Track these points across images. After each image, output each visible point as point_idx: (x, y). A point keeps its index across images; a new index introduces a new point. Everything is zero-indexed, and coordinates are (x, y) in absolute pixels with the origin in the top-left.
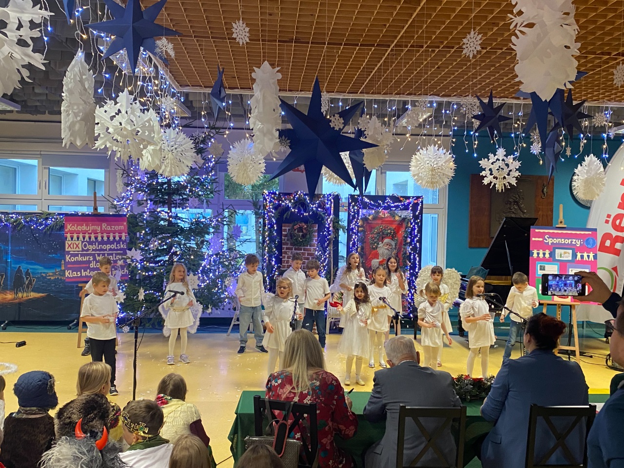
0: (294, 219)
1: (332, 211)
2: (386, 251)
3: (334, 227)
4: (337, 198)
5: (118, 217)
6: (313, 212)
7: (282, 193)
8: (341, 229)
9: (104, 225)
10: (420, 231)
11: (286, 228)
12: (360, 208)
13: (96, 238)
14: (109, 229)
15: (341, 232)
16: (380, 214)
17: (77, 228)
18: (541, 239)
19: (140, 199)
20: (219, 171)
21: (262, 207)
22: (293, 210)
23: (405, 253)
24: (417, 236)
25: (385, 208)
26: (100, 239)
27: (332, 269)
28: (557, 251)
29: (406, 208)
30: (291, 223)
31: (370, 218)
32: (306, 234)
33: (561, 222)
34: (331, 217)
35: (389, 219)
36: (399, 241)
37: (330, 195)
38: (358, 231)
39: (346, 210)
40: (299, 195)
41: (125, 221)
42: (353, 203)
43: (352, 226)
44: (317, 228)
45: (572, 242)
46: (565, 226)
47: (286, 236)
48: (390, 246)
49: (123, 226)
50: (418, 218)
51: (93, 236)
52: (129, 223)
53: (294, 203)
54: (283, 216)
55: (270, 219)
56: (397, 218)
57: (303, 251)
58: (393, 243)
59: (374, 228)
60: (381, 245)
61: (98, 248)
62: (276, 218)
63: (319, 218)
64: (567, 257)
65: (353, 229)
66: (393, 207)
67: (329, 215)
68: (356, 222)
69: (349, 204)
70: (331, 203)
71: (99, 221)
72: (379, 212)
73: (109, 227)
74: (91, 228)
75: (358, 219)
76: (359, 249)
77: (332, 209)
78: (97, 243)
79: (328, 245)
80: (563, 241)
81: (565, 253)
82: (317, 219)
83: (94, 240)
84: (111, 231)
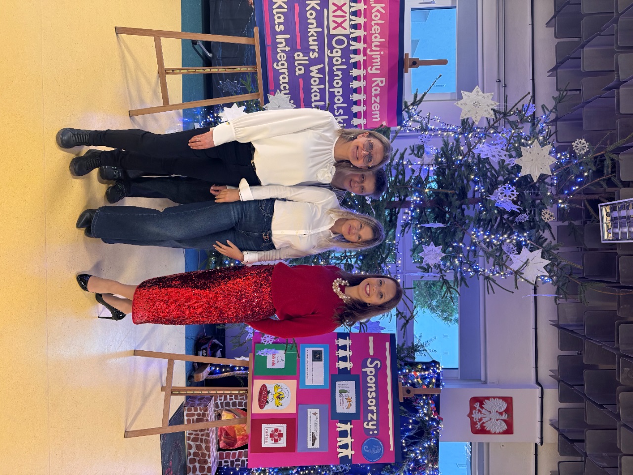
5: (396, 107)
9: (381, 81)
13: (356, 65)
14: (374, 92)
17: (375, 24)
26: (355, 72)
49: (379, 119)
51: (360, 58)
61: (335, 68)
71: (390, 71)
73: (378, 92)
74: (377, 55)
78: (345, 67)
83: (352, 61)
84: (369, 96)
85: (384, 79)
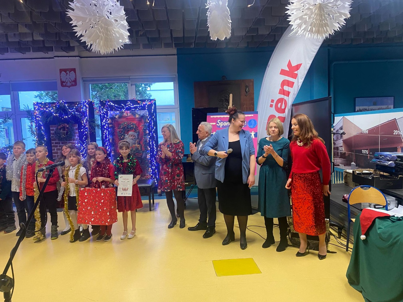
1: (87, 114)
2: (131, 141)
3: (90, 125)
4: (91, 104)
6: (72, 116)
10: (155, 124)
11: (53, 129)
12: (108, 110)
16: (125, 114)
18: (214, 124)
23: (146, 141)
24: (153, 128)
25: (127, 109)
29: (143, 108)
30: (55, 124)
31: (117, 117)
34: (86, 117)
35: (131, 117)
36: (141, 133)
38: (108, 127)
39: (98, 112)
40: (61, 103)
42: (103, 107)
43: (103, 123)
44: (77, 127)
47: (53, 134)
48: (133, 136)
50: (153, 115)
53: (56, 109)
54: (48, 119)
56: (137, 116)
58: (136, 134)
59: (120, 124)
60: (127, 136)
62: (43, 121)
65: (104, 126)
66: (133, 108)
68: (106, 121)
69: (100, 108)
70: (87, 107)
72: (123, 113)
75: (107, 118)
76: (111, 141)
79: (86, 138)
82: (76, 120)
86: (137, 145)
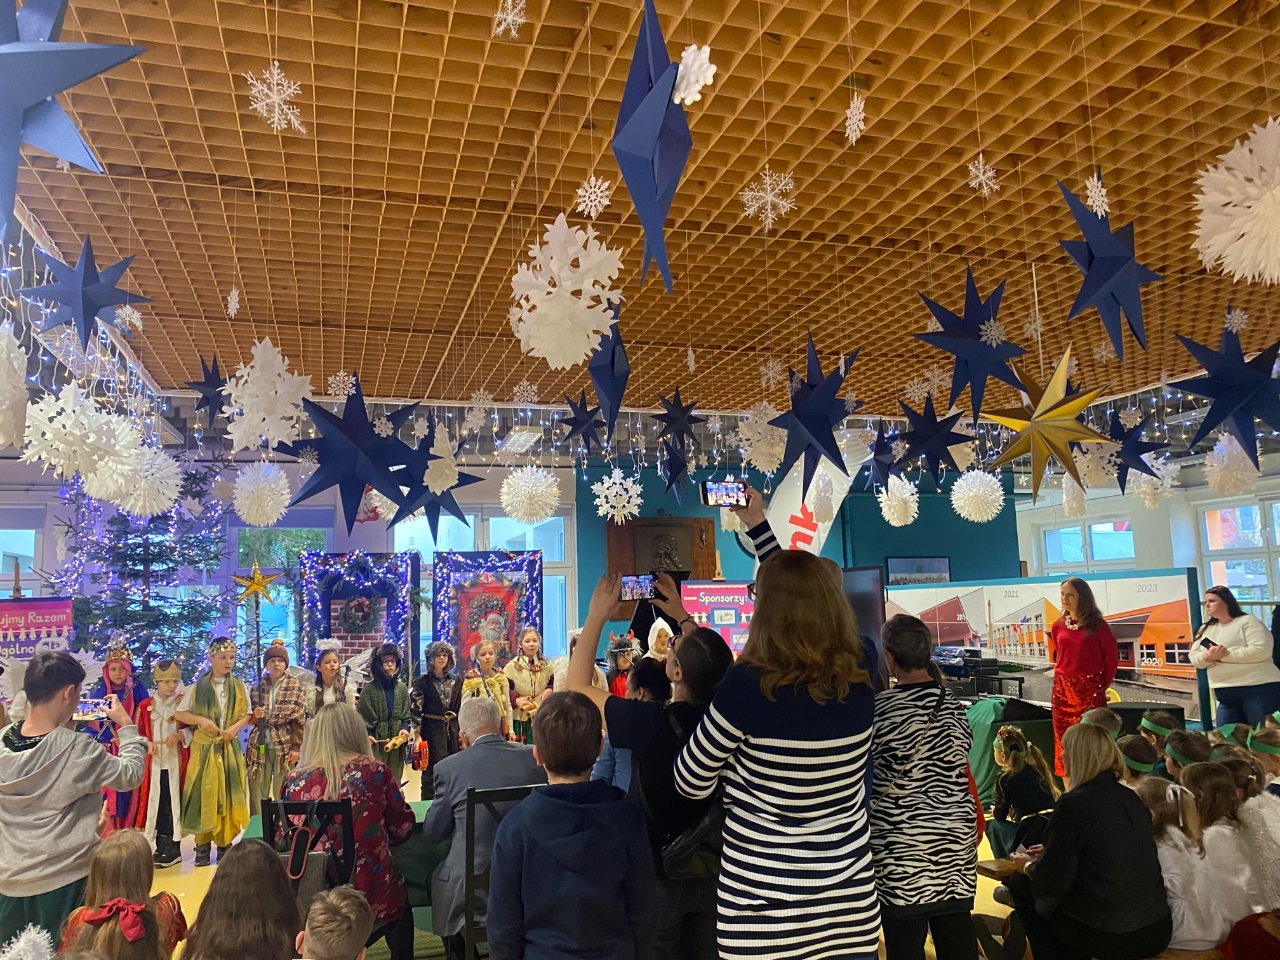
0: (348, 592)
1: (409, 578)
2: (493, 632)
3: (412, 601)
4: (416, 558)
5: (54, 602)
6: (379, 581)
7: (331, 554)
8: (423, 604)
9: (31, 615)
10: (540, 600)
11: (337, 607)
12: (451, 571)
13: (17, 636)
14: (41, 621)
15: (423, 608)
16: (482, 578)
18: (694, 598)
19: (95, 572)
20: (230, 525)
21: (298, 578)
22: (347, 579)
24: (536, 606)
25: (489, 569)
26: (23, 637)
27: (410, 664)
28: (715, 612)
29: (519, 568)
30: (344, 599)
31: (466, 585)
32: (369, 614)
33: (719, 574)
34: (407, 585)
35: (494, 585)
36: (510, 618)
37: (405, 553)
38: (449, 605)
39: (430, 575)
40: (357, 556)
41: (67, 607)
42: (441, 565)
43: (440, 597)
44: (385, 604)
45: (733, 599)
46: (724, 579)
47: (336, 618)
48: (497, 624)
49: (65, 616)
50: (536, 581)
51: (10, 633)
52: (76, 609)
53: (350, 568)
54: (332, 588)
55: (310, 594)
56: (506, 583)
57: (363, 640)
58: (502, 620)
59: (473, 599)
60: (483, 623)
61: (18, 653)
62: (321, 593)
63: (388, 589)
64: (729, 620)
65: (441, 602)
66: (499, 567)
67: (405, 583)
68: (446, 592)
69: (435, 565)
70: (407, 565)
71: (22, 609)
72: (479, 576)
73: (40, 617)
74: (8, 620)
75: (448, 587)
76: (451, 633)
77: (409, 574)
78: (17, 645)
79: (404, 628)
80: (722, 599)
81: (727, 615)
82: (386, 590)
83: (13, 639)
84: (44, 624)
85: (30, 613)
86: (502, 641)
